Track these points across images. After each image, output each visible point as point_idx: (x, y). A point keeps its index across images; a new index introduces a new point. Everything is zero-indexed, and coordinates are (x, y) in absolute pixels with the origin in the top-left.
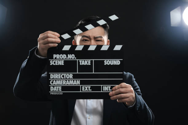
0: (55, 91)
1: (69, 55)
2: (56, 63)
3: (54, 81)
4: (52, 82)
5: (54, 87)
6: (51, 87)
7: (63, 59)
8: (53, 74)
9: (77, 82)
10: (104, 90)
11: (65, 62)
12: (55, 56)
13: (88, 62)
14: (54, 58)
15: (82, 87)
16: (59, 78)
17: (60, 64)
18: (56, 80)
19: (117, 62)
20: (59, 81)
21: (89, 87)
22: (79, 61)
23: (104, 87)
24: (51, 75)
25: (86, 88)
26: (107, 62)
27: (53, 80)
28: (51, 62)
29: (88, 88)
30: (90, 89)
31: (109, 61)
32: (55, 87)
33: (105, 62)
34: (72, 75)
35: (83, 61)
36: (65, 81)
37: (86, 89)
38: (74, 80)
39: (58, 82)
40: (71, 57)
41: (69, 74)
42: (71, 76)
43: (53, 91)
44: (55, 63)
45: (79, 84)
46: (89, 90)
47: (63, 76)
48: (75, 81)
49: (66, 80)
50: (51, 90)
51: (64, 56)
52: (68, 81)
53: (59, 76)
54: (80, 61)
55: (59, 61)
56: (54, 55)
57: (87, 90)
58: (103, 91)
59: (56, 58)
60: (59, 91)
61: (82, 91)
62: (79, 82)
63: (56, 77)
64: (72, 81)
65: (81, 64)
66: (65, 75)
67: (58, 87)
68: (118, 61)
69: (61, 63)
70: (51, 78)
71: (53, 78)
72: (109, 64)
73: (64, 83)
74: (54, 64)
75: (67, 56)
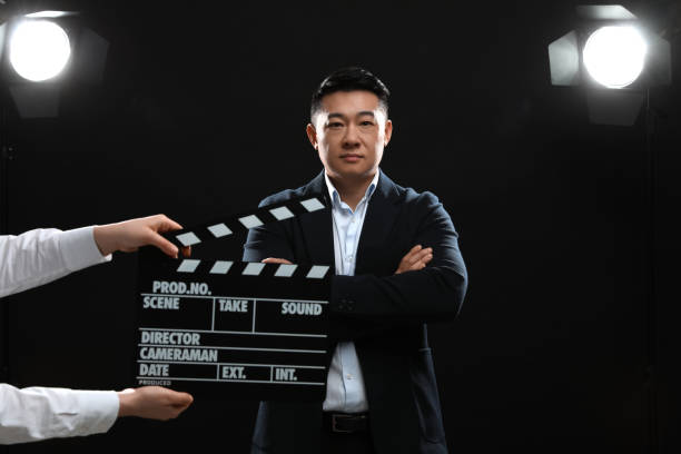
0: (152, 376)
1: (192, 284)
2: (159, 303)
3: (152, 350)
4: (146, 353)
5: (149, 365)
6: (142, 366)
7: (177, 293)
8: (149, 332)
9: (210, 356)
10: (277, 378)
11: (182, 301)
12: (156, 285)
13: (240, 306)
14: (155, 290)
15: (221, 367)
16: (165, 342)
17: (170, 307)
18: (155, 348)
19: (313, 308)
20: (164, 350)
21: (241, 370)
22: (217, 301)
23: (278, 370)
24: (144, 334)
25: (233, 370)
26: (290, 307)
27: (149, 348)
28: (145, 300)
29: (237, 372)
30: (244, 373)
31: (294, 305)
32: (153, 366)
33: (284, 305)
34: (198, 337)
35: (229, 302)
36: (180, 351)
37: (233, 375)
38: (202, 350)
39: (161, 354)
40: (199, 289)
41: (191, 333)
42: (195, 338)
43: (147, 375)
44: (155, 302)
45: (216, 359)
46: (240, 376)
47: (175, 338)
48: (205, 352)
49: (182, 349)
50: (142, 373)
51: (181, 287)
52: (186, 351)
53: (165, 338)
54: (222, 302)
55: (166, 299)
56: (155, 283)
57: (235, 376)
58: (274, 379)
59: (159, 291)
60: (162, 376)
61: (221, 377)
62: (214, 356)
63: (158, 340)
64: (199, 351)
65: (222, 309)
66: (180, 335)
67: (159, 366)
68: (317, 305)
69: (172, 304)
70: (144, 340)
71: (149, 343)
72: (292, 312)
73: (177, 356)
74: (154, 307)
75: (189, 288)
